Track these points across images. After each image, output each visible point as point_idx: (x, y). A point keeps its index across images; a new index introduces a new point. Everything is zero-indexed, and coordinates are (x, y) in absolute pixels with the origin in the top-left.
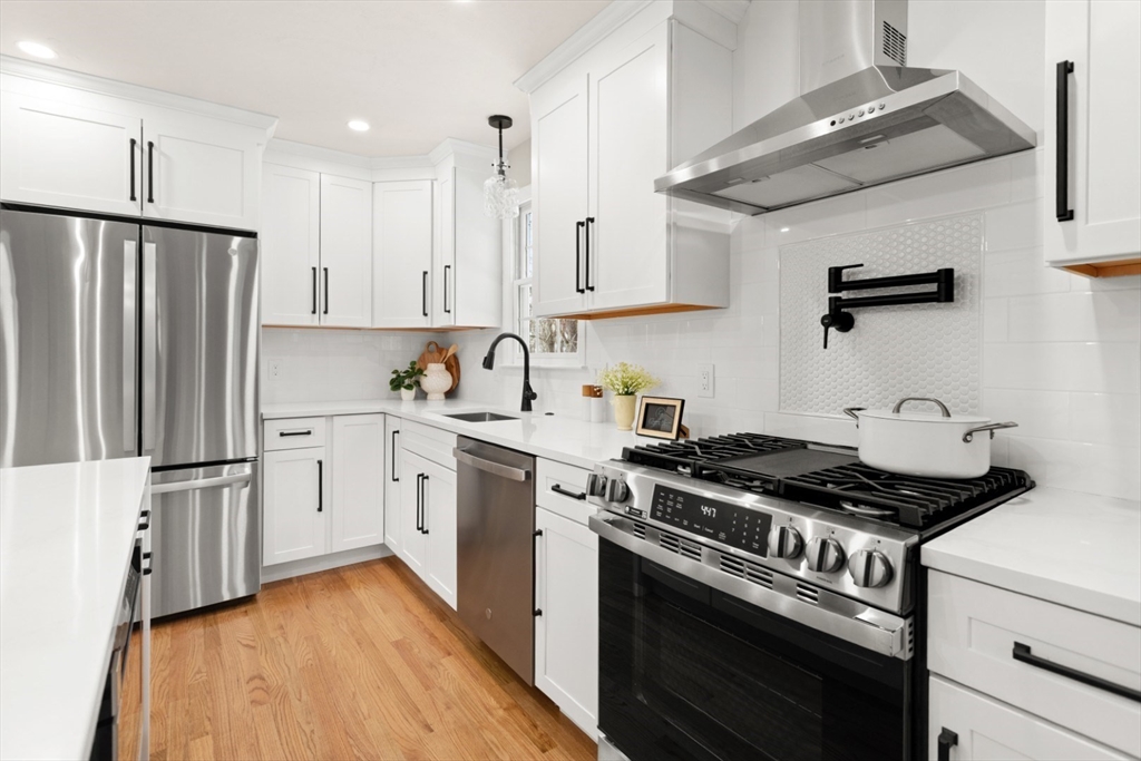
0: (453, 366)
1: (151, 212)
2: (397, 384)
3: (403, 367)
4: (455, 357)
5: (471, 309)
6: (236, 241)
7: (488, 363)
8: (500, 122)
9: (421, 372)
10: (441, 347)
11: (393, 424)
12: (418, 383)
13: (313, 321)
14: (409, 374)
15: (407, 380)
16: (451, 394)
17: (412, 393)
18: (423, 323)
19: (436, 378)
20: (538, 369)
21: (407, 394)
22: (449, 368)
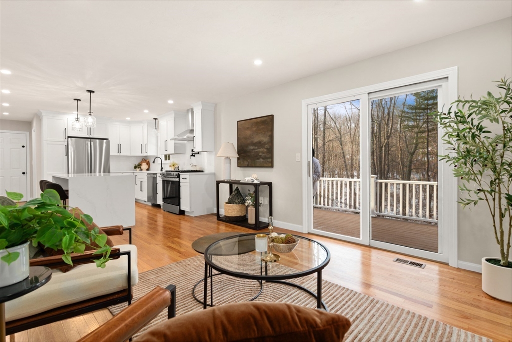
0: (148, 164)
1: (91, 136)
2: (136, 167)
3: (137, 164)
4: (149, 162)
5: (151, 152)
6: (105, 141)
7: (154, 162)
8: (156, 119)
9: (141, 165)
10: (146, 160)
11: (136, 174)
12: (140, 167)
13: (119, 154)
14: (139, 165)
15: (138, 166)
16: (148, 170)
17: (139, 169)
18: (142, 155)
19: (145, 166)
20: (164, 163)
21: (138, 170)
22: (147, 164)
